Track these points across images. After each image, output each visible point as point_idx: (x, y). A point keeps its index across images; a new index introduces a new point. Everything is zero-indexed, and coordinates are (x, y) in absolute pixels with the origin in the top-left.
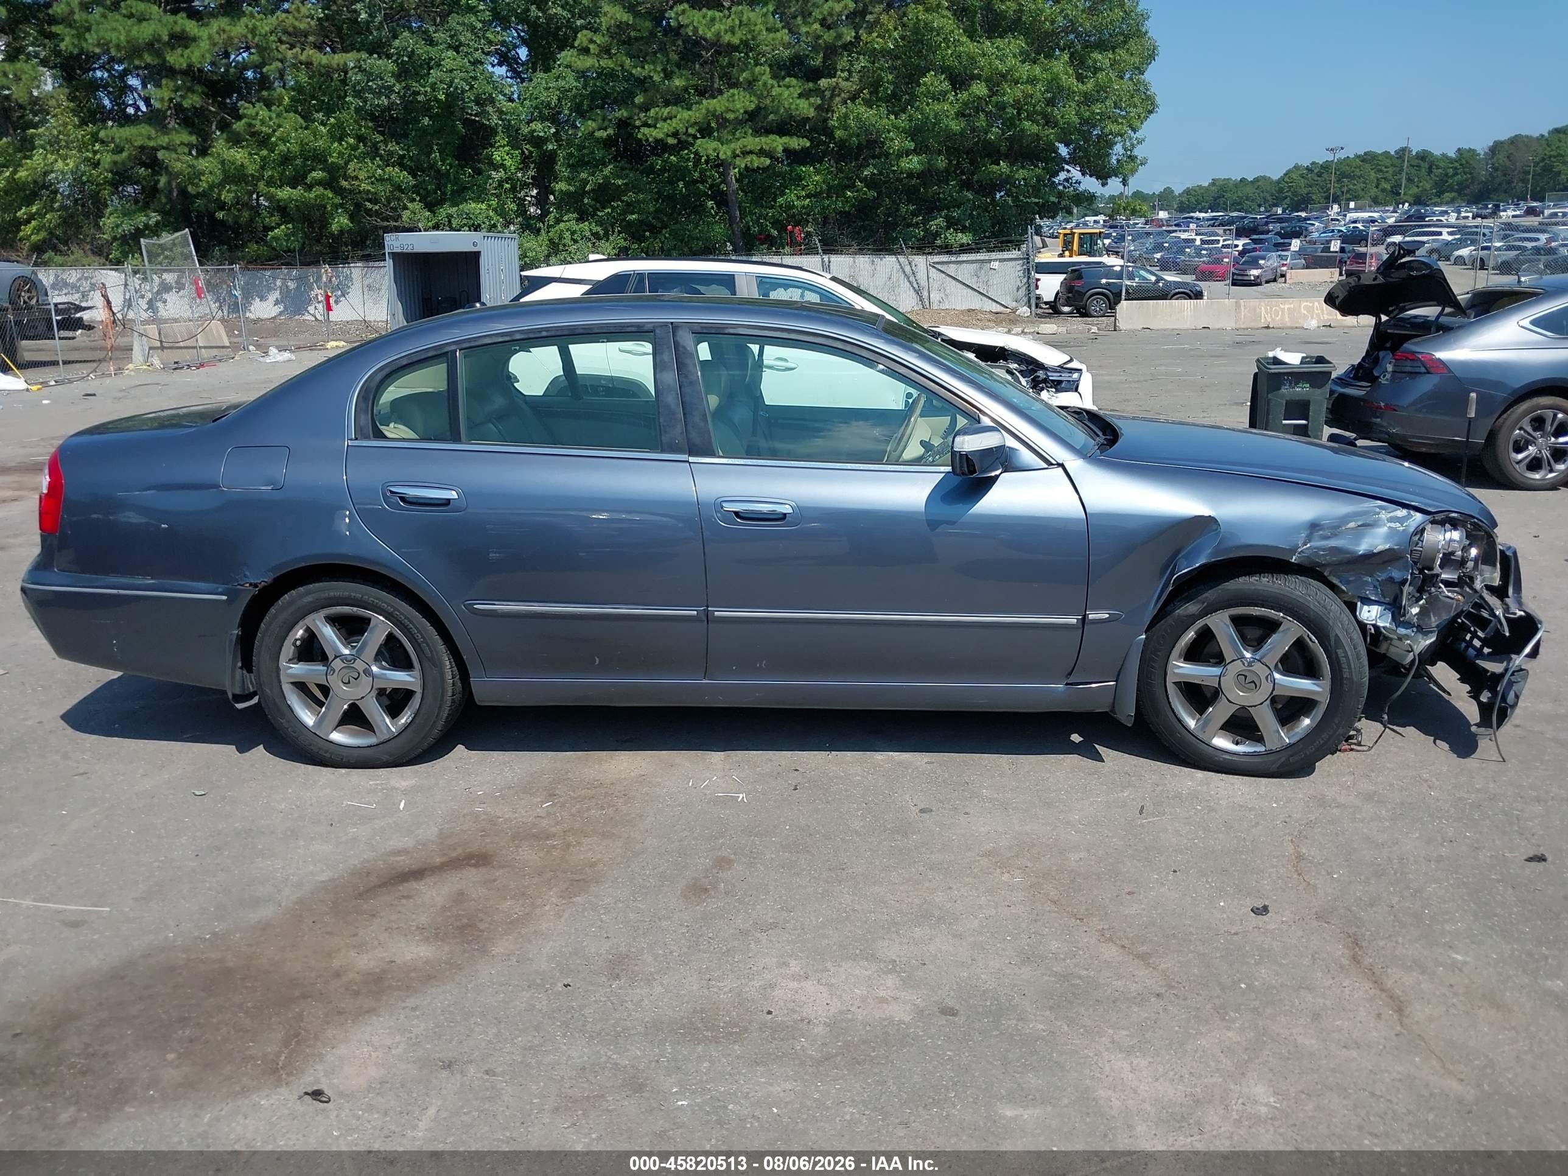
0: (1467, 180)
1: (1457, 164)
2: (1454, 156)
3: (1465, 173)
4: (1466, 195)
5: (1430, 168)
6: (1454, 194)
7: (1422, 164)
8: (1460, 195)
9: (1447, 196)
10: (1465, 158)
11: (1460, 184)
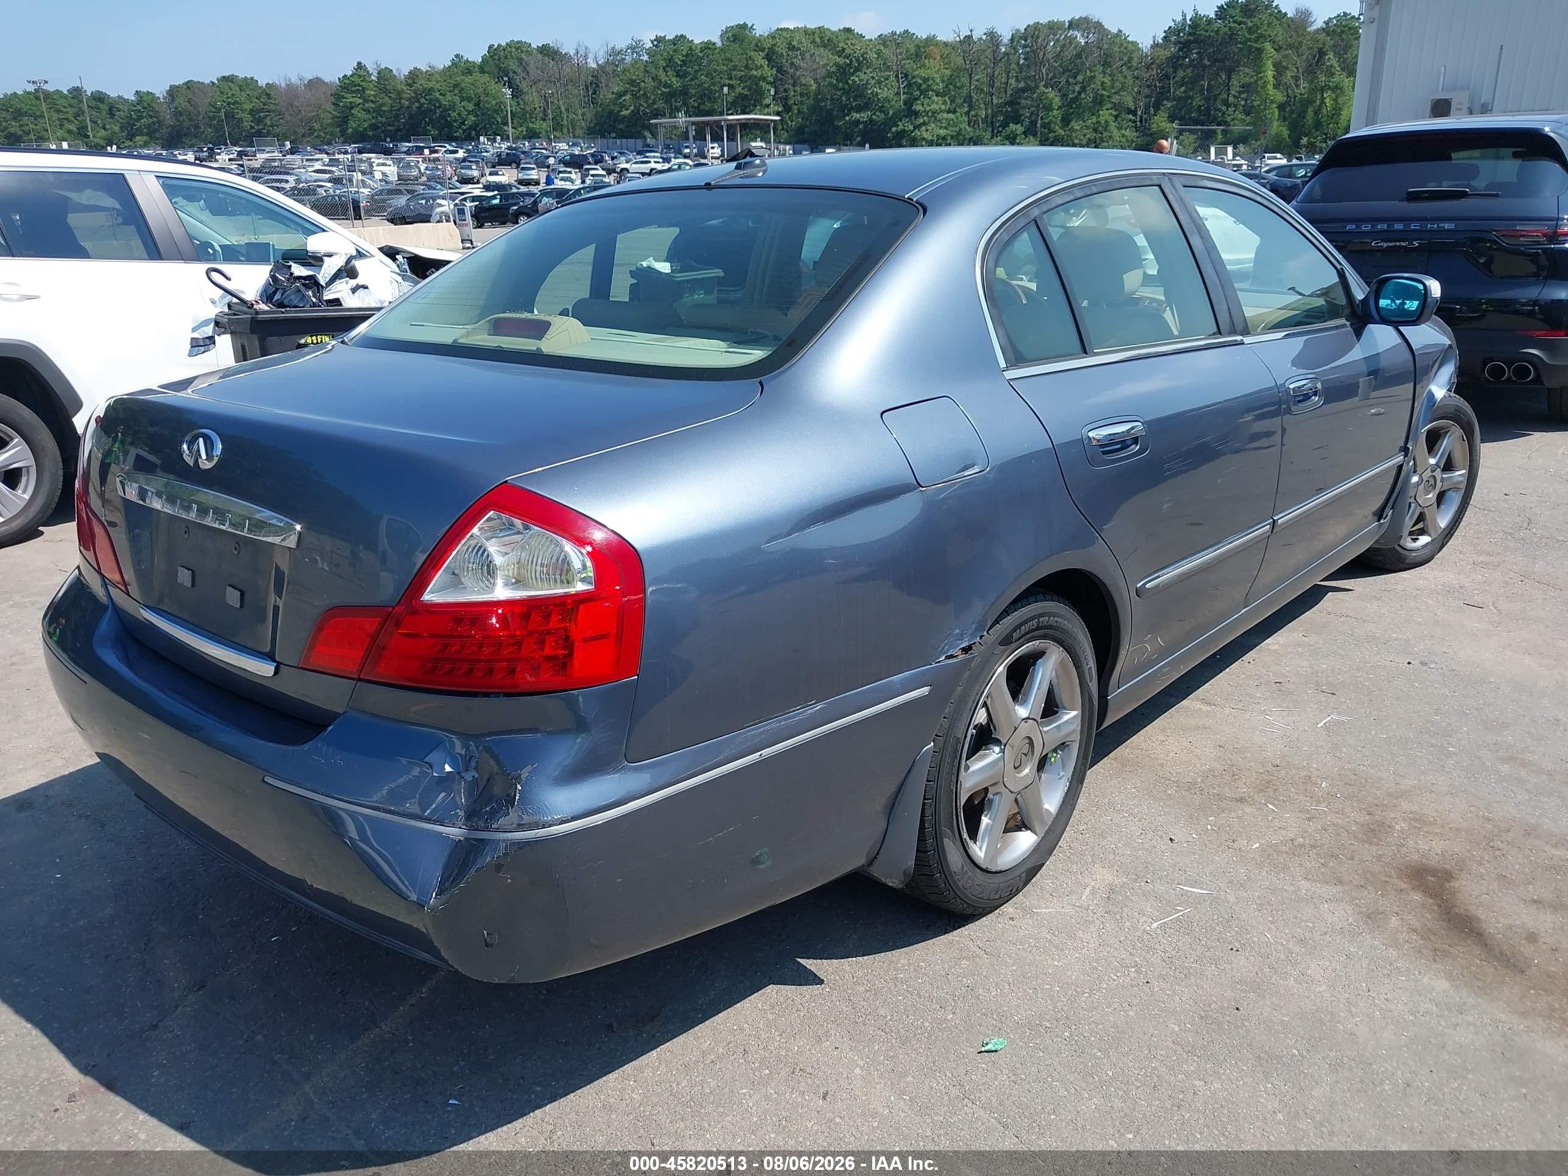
0: (154, 123)
1: (139, 107)
2: (134, 98)
3: (151, 117)
4: (157, 139)
5: (111, 109)
6: (145, 138)
7: (101, 105)
8: (151, 138)
9: (139, 139)
10: (144, 100)
11: (148, 127)
